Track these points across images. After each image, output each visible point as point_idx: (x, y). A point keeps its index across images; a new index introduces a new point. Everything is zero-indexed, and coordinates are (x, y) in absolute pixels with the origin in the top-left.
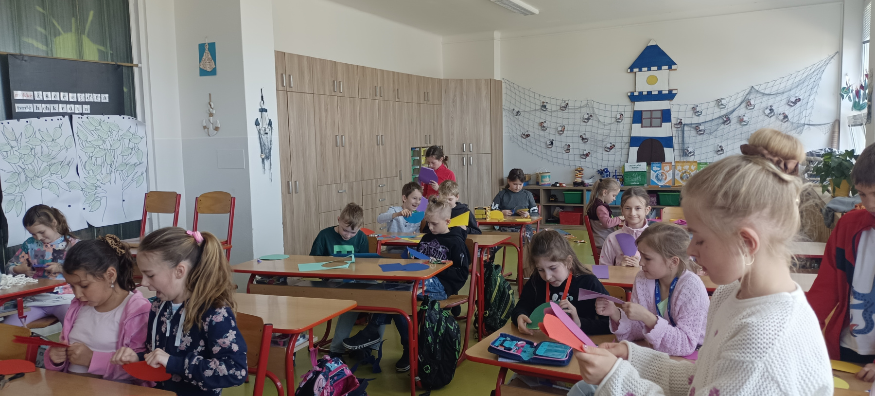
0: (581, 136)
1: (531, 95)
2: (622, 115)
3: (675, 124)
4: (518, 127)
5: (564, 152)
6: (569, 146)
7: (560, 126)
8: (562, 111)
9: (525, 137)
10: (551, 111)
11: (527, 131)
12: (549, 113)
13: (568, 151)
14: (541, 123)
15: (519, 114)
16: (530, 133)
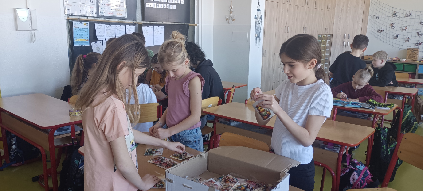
0: (418, 33)
1: (388, 7)
4: (376, 26)
5: (404, 41)
6: (409, 38)
7: (405, 26)
8: (407, 17)
9: (380, 32)
10: (399, 17)
11: (382, 28)
12: (397, 18)
13: (408, 41)
14: (392, 24)
15: (378, 18)
16: (384, 29)
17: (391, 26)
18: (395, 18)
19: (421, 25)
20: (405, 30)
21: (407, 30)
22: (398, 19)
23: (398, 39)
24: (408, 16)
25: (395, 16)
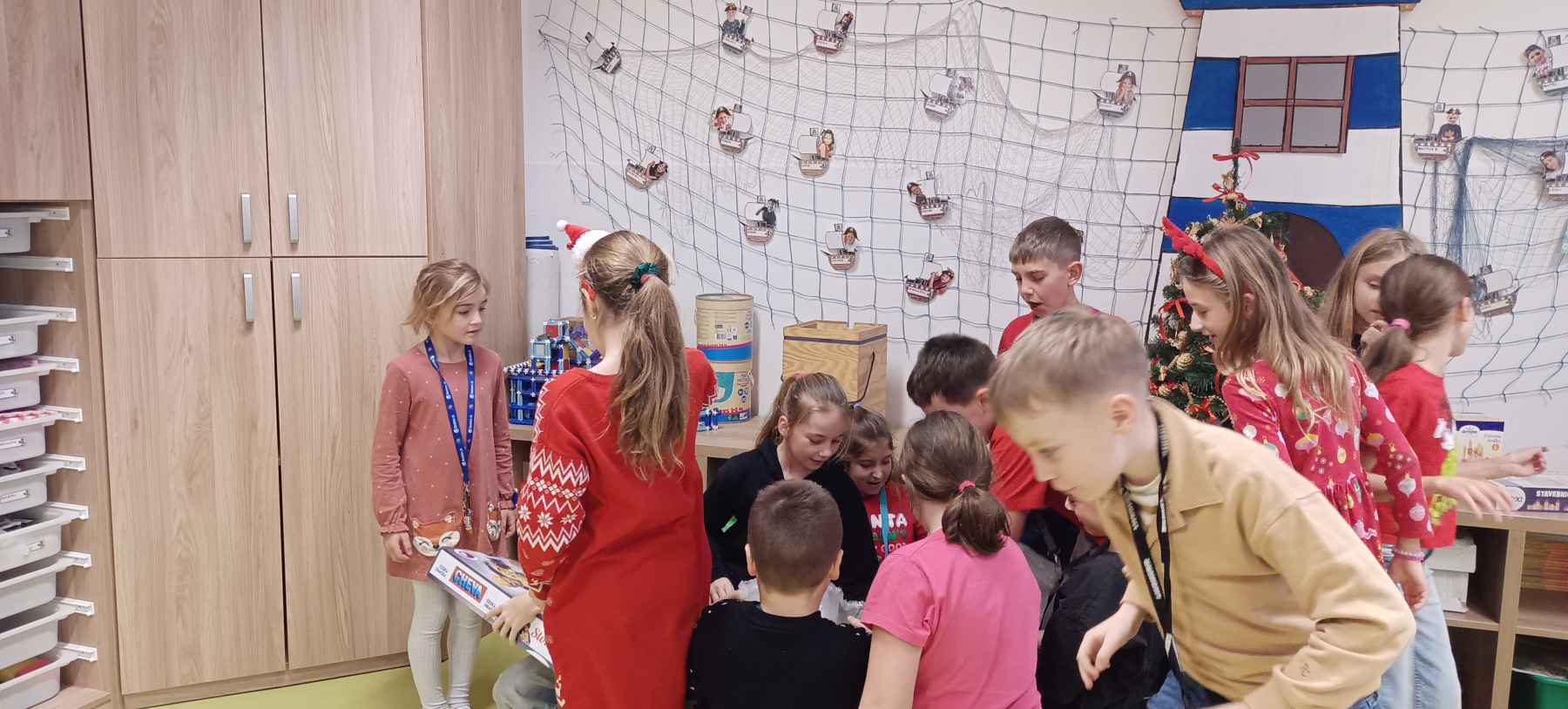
0: (912, 188)
2: (1128, 78)
3: (1419, 140)
4: (609, 128)
5: (825, 263)
6: (851, 234)
8: (822, 57)
9: (641, 180)
10: (766, 54)
11: (652, 149)
12: (756, 61)
13: (846, 261)
14: (721, 112)
15: (614, 62)
16: (667, 161)
17: (715, 136)
18: (739, 61)
19: (936, 125)
20: (816, 166)
21: (835, 164)
22: (763, 68)
23: (778, 243)
24: (831, 45)
25: (738, 45)
